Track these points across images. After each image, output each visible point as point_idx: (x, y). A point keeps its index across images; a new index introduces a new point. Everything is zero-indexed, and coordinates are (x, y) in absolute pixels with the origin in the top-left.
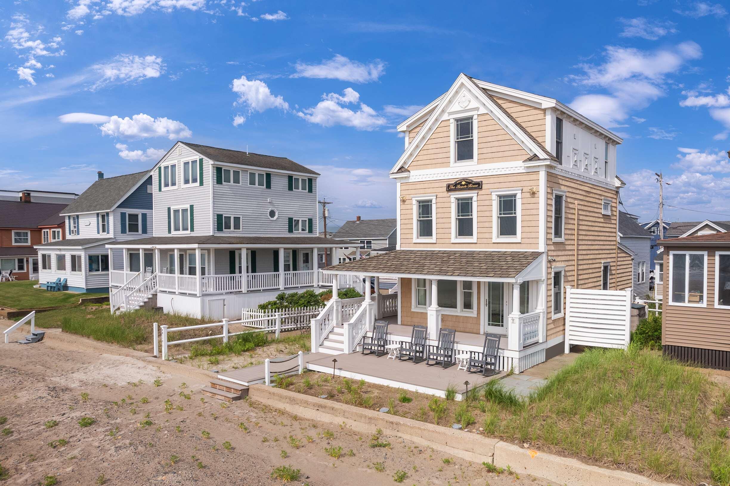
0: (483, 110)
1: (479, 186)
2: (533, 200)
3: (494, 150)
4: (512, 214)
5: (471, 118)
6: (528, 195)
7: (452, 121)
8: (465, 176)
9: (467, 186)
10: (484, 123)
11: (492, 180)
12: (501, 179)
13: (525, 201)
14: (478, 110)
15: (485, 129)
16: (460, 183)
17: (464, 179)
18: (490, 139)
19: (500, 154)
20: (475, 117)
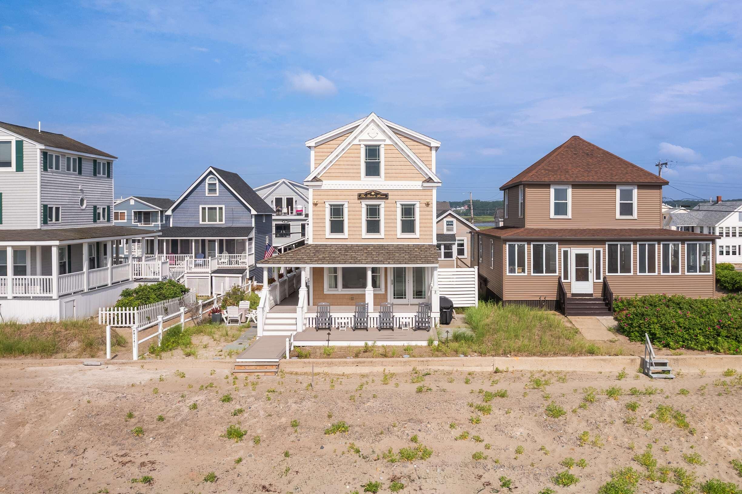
0: (388, 142)
1: (386, 197)
2: (428, 209)
3: (397, 171)
4: (411, 218)
5: (379, 146)
6: (424, 205)
7: (362, 146)
8: (374, 188)
9: (376, 195)
10: (389, 151)
11: (396, 193)
12: (404, 193)
13: (422, 209)
14: (385, 141)
15: (390, 155)
16: (370, 194)
17: (373, 191)
18: (394, 163)
19: (402, 175)
20: (382, 146)
